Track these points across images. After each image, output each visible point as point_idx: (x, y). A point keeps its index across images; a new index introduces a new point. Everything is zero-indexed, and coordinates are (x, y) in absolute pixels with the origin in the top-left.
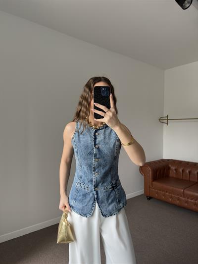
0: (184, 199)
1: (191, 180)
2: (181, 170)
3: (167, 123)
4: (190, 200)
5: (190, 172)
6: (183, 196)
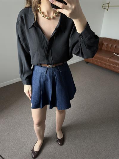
2: (110, 46)
3: (108, 9)
4: (112, 65)
5: (115, 47)
6: (108, 62)
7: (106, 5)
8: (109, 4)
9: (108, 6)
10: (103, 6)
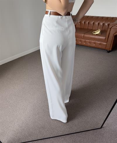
0: (83, 40)
1: (88, 28)
2: (83, 23)
4: (87, 40)
5: (88, 23)
6: (83, 39)
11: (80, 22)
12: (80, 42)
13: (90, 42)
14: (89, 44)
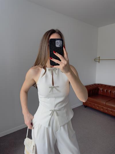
1: (111, 96)
2: (105, 91)
3: (99, 62)
6: (105, 106)
7: (97, 59)
8: (99, 58)
9: (99, 60)
10: (95, 60)
11: (102, 90)
12: (102, 109)
13: (112, 111)
14: (111, 113)
